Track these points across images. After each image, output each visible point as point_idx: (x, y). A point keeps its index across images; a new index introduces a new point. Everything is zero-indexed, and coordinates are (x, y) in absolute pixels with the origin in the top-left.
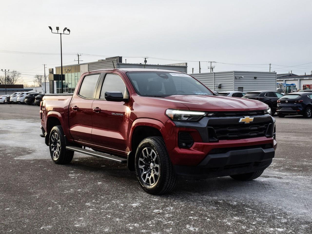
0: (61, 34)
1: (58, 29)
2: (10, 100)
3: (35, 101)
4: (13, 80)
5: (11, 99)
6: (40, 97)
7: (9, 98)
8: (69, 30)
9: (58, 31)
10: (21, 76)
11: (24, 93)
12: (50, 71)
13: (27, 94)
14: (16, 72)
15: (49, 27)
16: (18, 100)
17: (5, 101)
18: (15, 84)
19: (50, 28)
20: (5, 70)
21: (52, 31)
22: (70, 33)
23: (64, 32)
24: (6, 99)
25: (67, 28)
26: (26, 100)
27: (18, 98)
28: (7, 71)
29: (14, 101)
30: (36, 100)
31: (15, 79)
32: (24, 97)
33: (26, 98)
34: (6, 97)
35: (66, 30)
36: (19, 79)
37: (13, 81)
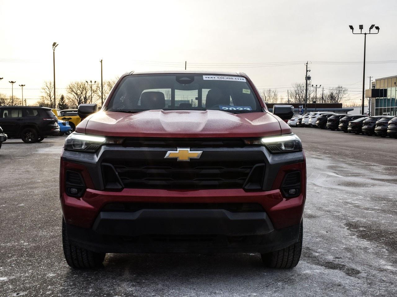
0: (365, 34)
1: (361, 27)
2: (302, 123)
3: (327, 124)
4: (337, 97)
5: (303, 121)
6: (333, 119)
7: (301, 120)
8: (377, 28)
9: (361, 31)
10: (347, 93)
11: (317, 114)
12: (373, 85)
13: (320, 114)
14: (341, 87)
15: (349, 26)
16: (309, 123)
17: (297, 124)
18: (339, 103)
19: (351, 27)
20: (317, 86)
21: (353, 31)
22: (378, 31)
23: (370, 31)
24: (298, 121)
25: (375, 25)
26: (318, 122)
27: (310, 120)
28: (318, 86)
29: (305, 123)
30: (328, 122)
31: (339, 97)
32: (316, 119)
33: (319, 119)
34: (298, 119)
35: (374, 28)
36: (345, 96)
37: (338, 99)
